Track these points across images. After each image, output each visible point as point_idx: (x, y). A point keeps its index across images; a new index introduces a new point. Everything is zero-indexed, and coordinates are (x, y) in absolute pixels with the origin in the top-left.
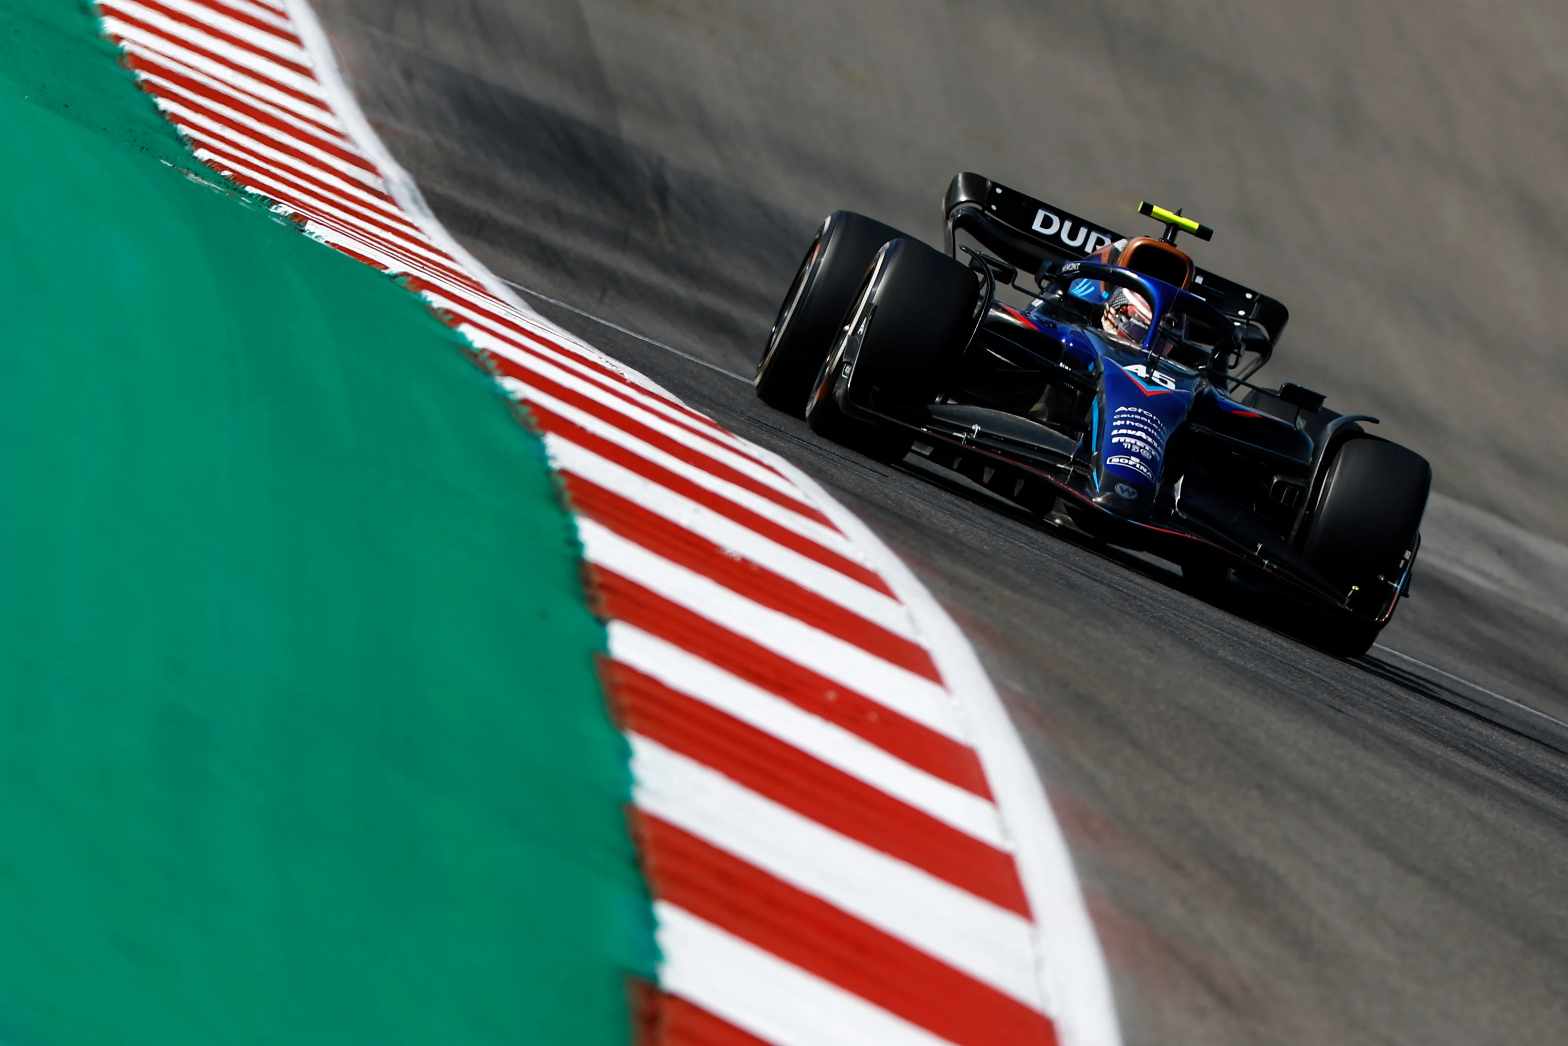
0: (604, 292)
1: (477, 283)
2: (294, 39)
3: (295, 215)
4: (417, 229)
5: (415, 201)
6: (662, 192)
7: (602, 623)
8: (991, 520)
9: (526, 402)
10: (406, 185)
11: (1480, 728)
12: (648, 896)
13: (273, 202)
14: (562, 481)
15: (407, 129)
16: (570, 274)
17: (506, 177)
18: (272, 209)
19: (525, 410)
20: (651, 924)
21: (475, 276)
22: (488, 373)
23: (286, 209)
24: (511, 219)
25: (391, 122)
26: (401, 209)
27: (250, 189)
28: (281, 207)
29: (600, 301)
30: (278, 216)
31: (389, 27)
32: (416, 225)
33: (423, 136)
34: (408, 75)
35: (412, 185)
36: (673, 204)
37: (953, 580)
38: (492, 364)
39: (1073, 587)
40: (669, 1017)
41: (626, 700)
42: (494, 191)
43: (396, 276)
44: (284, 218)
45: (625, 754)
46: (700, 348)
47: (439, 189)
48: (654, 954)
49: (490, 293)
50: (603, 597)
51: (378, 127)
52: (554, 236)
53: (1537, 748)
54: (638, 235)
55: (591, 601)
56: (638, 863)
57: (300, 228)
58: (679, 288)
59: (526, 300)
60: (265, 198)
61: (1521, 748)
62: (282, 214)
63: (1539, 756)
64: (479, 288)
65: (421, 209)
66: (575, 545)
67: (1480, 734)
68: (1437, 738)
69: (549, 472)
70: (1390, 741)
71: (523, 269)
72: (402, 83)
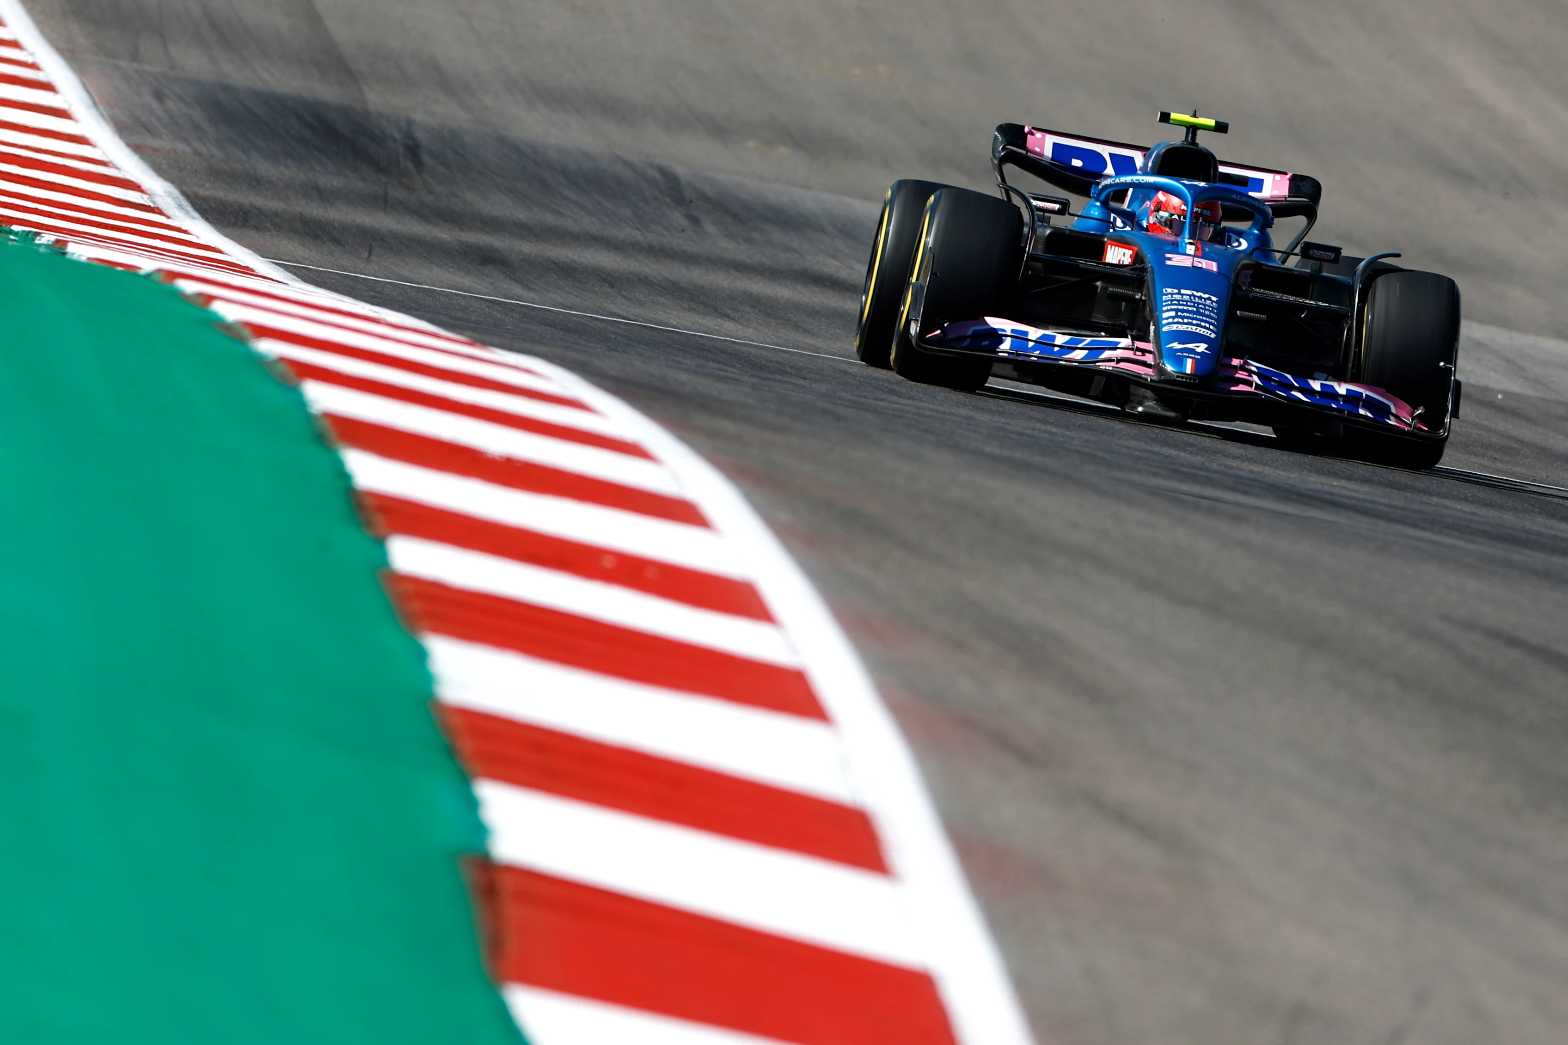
0: (370, 253)
1: (247, 268)
2: (47, 87)
3: (57, 241)
4: (185, 232)
5: (181, 207)
6: (413, 150)
7: (380, 542)
8: (758, 377)
9: (282, 359)
10: (170, 195)
11: (1252, 467)
12: (465, 780)
13: (38, 234)
14: (326, 424)
15: (166, 143)
16: (337, 242)
17: (264, 168)
18: (37, 242)
19: (282, 367)
20: (473, 804)
21: (242, 262)
22: (242, 340)
23: (48, 238)
24: (275, 205)
25: (150, 141)
26: (168, 217)
27: (16, 228)
28: (43, 237)
29: (368, 260)
30: (40, 245)
31: (135, 56)
32: (184, 228)
33: (181, 147)
34: (159, 96)
35: (176, 193)
36: (426, 159)
37: (712, 434)
38: (246, 332)
39: (839, 418)
40: (507, 883)
41: (416, 606)
42: (256, 182)
43: (148, 276)
44: (47, 246)
45: (422, 655)
46: (467, 282)
47: (202, 192)
48: (480, 830)
49: (259, 274)
50: (379, 520)
51: (137, 148)
52: (316, 211)
53: (1309, 474)
54: (397, 193)
55: (368, 524)
56: (452, 752)
57: (63, 251)
58: (444, 234)
59: (295, 274)
60: (30, 232)
61: (1293, 476)
62: (46, 243)
63: (1312, 479)
64: (246, 271)
65: (187, 212)
66: (343, 476)
67: (1251, 471)
68: (1207, 481)
69: (311, 418)
70: (1155, 492)
71: (291, 246)
72: (154, 104)
